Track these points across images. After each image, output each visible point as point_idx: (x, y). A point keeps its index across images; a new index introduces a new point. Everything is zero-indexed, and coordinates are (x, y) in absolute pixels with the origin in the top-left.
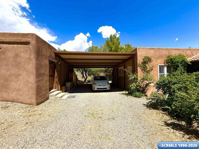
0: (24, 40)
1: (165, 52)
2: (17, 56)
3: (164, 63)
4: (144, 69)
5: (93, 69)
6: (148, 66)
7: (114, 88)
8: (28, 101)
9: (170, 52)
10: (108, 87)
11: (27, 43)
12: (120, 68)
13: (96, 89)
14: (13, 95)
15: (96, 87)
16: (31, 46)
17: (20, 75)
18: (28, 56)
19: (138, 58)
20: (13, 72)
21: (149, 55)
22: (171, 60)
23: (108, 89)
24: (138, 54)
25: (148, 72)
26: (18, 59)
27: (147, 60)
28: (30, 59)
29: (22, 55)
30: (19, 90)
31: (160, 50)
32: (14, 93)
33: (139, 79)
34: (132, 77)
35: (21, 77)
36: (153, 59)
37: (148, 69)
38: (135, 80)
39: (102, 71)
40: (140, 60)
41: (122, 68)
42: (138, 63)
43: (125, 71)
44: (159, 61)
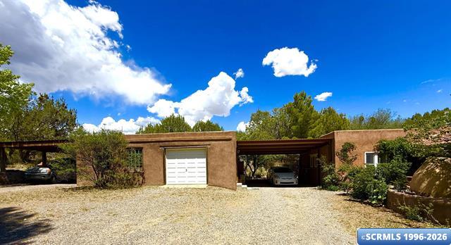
0: (227, 137)
1: (375, 136)
2: (222, 150)
3: (374, 150)
4: (344, 158)
5: (266, 157)
6: (350, 155)
7: (302, 183)
8: (231, 187)
9: (383, 134)
10: (294, 181)
11: (230, 140)
12: (312, 156)
13: (279, 183)
14: (219, 182)
15: (279, 181)
16: (232, 142)
17: (224, 166)
18: (230, 150)
19: (336, 145)
20: (219, 164)
21: (350, 141)
22: (384, 146)
23: (295, 183)
24: (336, 140)
25: (350, 162)
26: (223, 154)
27: (348, 147)
28: (232, 153)
29: (226, 149)
30: (224, 178)
31: (367, 133)
32: (220, 180)
33: (336, 171)
34: (326, 169)
35: (225, 168)
36: (356, 145)
37: (349, 159)
38: (331, 171)
39: (276, 160)
40: (338, 147)
41: (316, 155)
42: (336, 151)
43: (318, 161)
44: (366, 147)
